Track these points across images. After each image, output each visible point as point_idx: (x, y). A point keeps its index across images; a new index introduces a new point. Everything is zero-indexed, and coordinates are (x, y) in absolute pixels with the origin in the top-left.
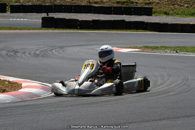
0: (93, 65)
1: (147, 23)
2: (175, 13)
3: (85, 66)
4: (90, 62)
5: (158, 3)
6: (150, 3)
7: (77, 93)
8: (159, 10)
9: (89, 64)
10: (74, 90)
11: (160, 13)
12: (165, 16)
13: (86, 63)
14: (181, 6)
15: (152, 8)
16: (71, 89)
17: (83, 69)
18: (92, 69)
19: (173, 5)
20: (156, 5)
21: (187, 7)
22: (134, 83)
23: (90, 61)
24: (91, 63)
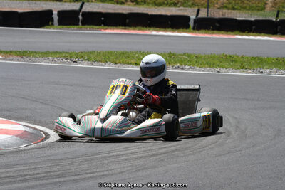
0: (126, 87)
3: (113, 88)
4: (121, 82)
7: (99, 134)
9: (120, 86)
10: (94, 130)
13: (114, 83)
16: (89, 127)
17: (108, 94)
18: (124, 94)
22: (197, 119)
23: (121, 80)
24: (122, 84)
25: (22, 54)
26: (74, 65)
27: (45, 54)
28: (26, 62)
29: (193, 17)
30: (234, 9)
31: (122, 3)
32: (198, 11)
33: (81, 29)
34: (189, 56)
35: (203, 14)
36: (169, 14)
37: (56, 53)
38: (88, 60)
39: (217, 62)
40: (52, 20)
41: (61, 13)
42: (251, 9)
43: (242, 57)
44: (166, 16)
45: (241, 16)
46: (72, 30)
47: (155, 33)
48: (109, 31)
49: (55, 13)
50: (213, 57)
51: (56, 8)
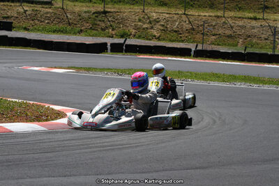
1: (31, 40)
2: (35, 29)
5: (17, 17)
6: (8, 17)
8: (18, 25)
11: (19, 28)
12: (26, 32)
14: (41, 22)
15: (12, 23)
19: (33, 20)
20: (14, 20)
21: (48, 23)
25: (88, 69)
26: (120, 77)
27: (102, 70)
28: (91, 74)
29: (193, 49)
30: (218, 45)
31: (150, 40)
32: (197, 45)
33: (124, 55)
34: (191, 73)
35: (200, 48)
36: (178, 47)
37: (109, 69)
38: (129, 74)
39: (208, 77)
40: (107, 49)
41: (112, 45)
42: (229, 45)
43: (224, 75)
44: (177, 48)
45: (223, 49)
46: (119, 56)
47: (170, 58)
48: (141, 57)
49: (109, 44)
50: (206, 74)
51: (109, 41)
